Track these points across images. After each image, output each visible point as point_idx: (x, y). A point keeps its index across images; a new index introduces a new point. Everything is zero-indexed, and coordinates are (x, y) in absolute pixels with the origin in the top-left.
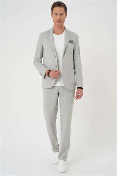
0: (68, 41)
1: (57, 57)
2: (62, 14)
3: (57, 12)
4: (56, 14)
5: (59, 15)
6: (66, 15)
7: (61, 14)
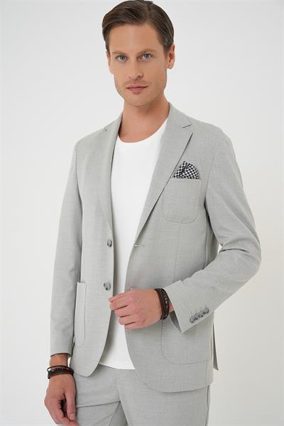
0: (173, 164)
1: (114, 244)
2: (147, 55)
3: (124, 50)
4: (123, 57)
5: (132, 58)
6: (172, 56)
7: (145, 55)
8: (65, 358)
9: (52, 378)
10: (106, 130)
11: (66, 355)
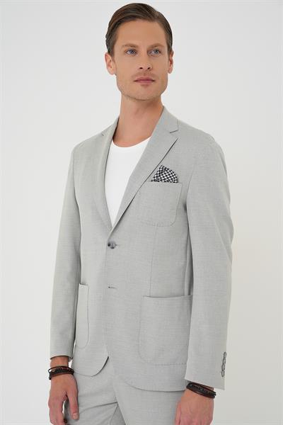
0: (152, 166)
2: (156, 50)
5: (143, 51)
8: (66, 360)
9: (54, 378)
10: (102, 135)
11: (67, 358)
